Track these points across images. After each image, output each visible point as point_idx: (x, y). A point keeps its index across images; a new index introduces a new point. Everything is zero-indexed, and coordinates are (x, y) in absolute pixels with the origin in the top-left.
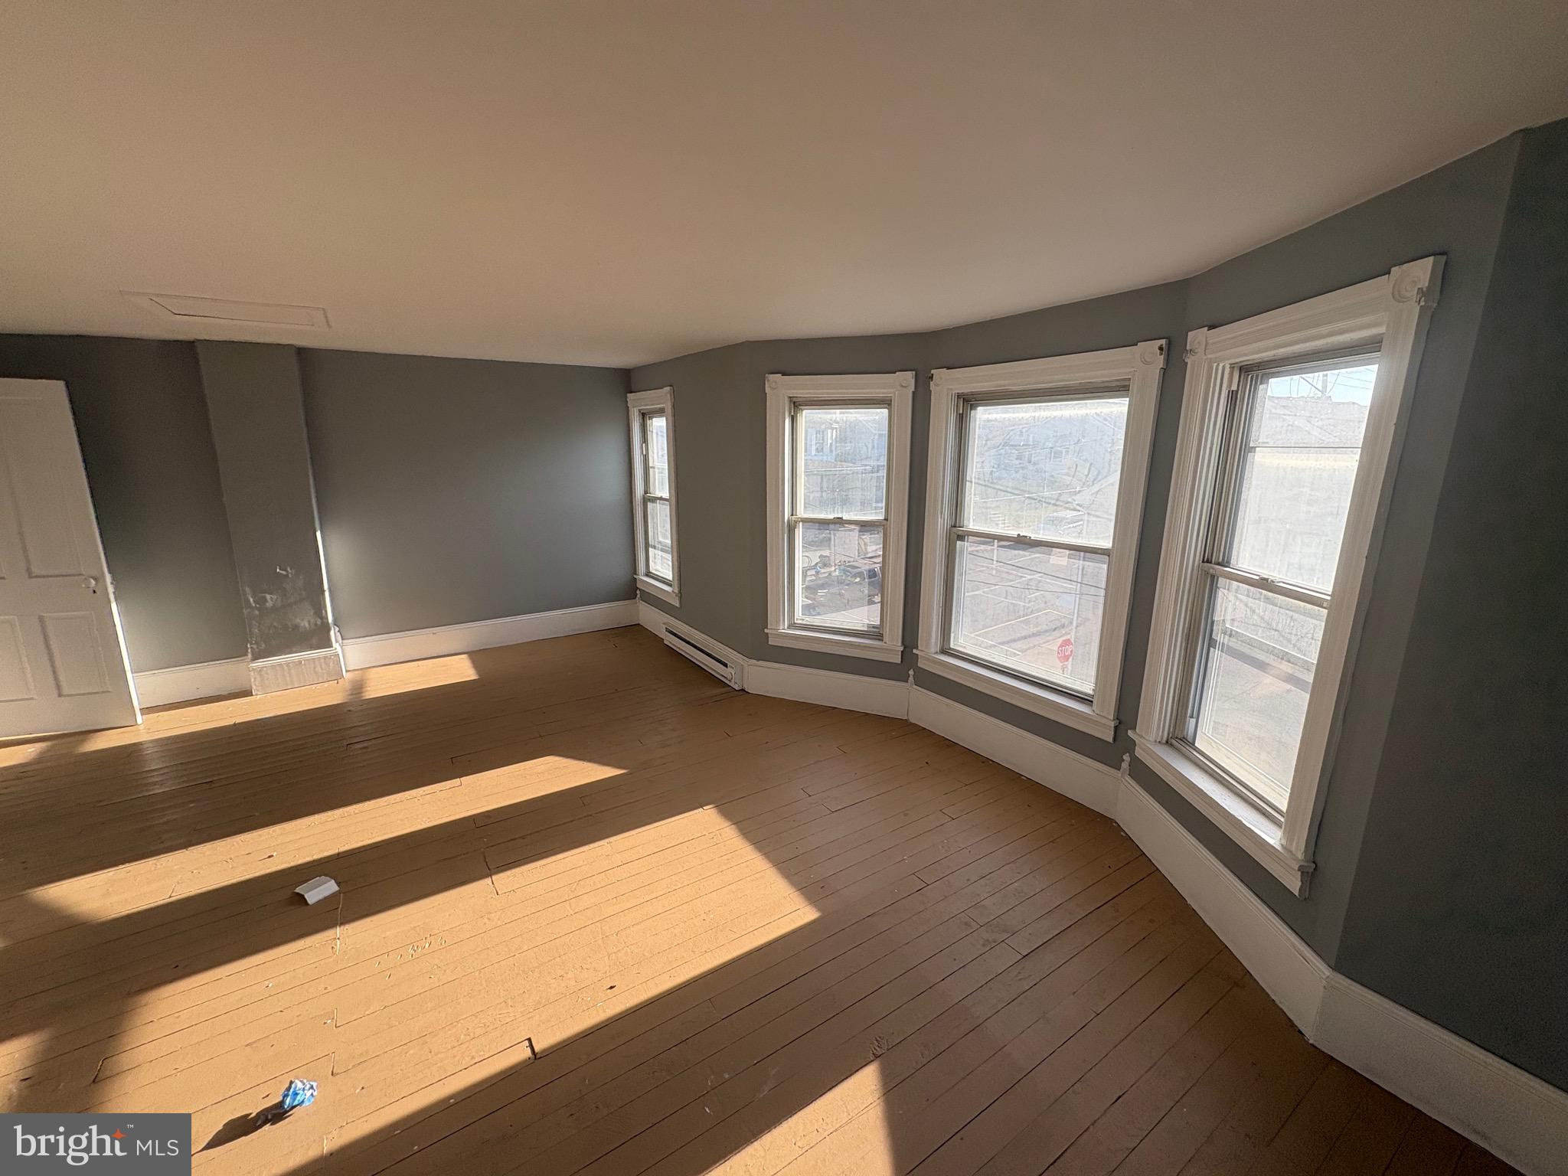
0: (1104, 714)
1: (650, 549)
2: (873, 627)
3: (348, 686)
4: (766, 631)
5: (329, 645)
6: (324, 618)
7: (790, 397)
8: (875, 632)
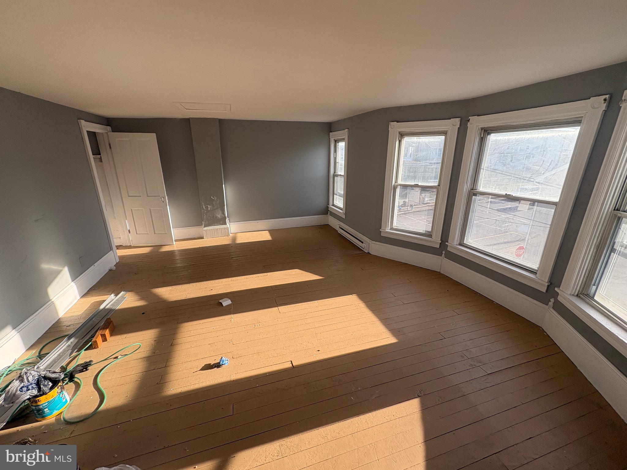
0: (543, 279)
1: (335, 195)
2: (428, 232)
3: (231, 239)
4: (380, 230)
5: (225, 224)
6: (224, 215)
7: (399, 132)
8: (428, 234)
